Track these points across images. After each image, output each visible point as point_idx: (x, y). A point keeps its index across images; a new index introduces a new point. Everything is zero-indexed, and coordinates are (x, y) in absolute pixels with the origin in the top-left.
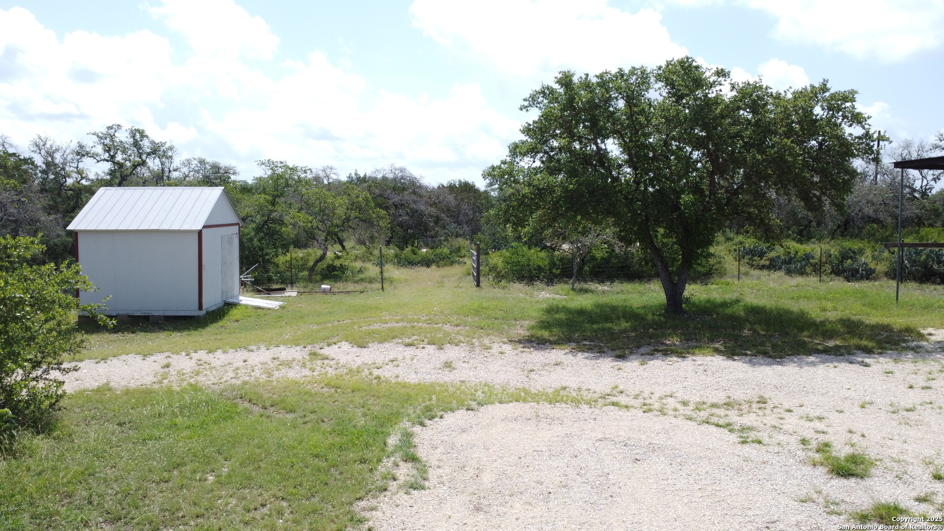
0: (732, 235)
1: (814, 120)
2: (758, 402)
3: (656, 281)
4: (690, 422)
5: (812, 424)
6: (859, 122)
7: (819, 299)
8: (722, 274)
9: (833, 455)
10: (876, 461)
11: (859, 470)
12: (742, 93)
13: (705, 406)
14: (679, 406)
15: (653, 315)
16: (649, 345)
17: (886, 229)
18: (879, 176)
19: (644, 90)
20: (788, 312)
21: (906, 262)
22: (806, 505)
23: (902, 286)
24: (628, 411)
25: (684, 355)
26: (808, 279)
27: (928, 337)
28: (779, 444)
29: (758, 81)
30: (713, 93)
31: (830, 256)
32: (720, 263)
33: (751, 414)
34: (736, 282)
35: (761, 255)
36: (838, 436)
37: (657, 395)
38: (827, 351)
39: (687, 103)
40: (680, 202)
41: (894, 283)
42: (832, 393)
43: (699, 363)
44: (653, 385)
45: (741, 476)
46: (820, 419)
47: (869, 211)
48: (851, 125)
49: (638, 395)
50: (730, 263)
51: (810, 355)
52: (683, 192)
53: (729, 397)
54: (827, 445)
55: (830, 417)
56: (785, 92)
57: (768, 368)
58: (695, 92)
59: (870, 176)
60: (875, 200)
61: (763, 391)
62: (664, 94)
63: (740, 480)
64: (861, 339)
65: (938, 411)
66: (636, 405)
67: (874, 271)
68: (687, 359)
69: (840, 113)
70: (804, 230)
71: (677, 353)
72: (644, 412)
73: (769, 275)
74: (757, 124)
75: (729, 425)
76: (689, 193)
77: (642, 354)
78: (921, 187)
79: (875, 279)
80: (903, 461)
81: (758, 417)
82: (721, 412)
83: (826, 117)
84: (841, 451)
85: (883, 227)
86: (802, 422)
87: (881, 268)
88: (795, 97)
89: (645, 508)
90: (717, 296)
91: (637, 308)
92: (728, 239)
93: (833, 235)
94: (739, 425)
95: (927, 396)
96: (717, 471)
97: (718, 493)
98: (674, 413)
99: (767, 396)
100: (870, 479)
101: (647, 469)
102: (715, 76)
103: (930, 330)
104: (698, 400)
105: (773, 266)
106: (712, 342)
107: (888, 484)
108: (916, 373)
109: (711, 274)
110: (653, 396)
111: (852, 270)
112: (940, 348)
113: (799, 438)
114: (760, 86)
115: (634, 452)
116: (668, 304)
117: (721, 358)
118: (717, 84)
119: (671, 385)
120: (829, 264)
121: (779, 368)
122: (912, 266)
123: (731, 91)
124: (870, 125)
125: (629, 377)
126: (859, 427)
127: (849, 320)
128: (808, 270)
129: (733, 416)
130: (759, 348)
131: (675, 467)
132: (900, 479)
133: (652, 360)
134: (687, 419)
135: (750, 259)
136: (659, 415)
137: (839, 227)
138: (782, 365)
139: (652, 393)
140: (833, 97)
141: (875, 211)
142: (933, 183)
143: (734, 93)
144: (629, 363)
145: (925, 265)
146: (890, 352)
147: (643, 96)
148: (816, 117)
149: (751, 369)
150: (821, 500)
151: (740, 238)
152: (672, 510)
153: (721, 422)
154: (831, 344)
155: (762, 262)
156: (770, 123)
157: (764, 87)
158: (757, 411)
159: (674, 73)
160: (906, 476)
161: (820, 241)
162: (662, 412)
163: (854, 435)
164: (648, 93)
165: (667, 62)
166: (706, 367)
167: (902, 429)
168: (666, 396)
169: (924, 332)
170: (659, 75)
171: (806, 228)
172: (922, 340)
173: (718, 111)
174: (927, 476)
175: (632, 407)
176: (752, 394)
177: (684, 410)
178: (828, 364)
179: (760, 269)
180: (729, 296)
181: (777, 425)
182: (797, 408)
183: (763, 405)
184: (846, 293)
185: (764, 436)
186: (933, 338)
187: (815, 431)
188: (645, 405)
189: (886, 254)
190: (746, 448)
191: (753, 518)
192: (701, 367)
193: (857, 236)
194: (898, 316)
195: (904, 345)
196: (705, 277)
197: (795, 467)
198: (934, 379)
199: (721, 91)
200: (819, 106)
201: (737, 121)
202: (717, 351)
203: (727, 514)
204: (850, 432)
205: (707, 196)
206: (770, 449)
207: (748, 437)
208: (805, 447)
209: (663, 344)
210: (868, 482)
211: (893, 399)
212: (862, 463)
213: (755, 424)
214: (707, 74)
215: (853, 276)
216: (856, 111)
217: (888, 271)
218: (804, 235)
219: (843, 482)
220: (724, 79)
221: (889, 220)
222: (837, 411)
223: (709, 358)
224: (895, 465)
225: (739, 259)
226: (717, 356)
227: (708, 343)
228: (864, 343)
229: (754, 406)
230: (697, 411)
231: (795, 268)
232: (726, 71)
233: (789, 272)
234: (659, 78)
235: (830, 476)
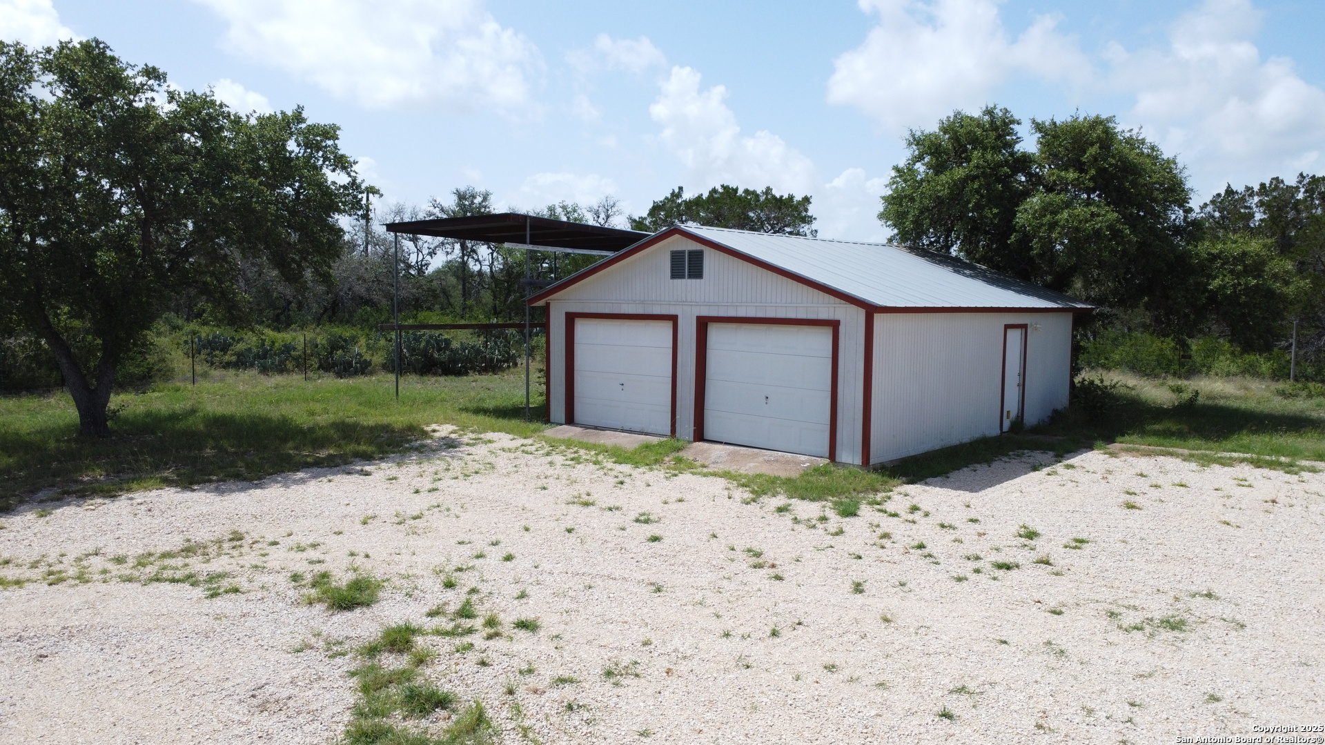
0: (180, 322)
1: (287, 158)
2: (231, 540)
3: (59, 394)
4: (130, 584)
5: (304, 555)
6: (344, 168)
7: (306, 400)
8: (168, 375)
9: (333, 586)
10: (384, 581)
11: (364, 597)
12: (186, 108)
13: (152, 559)
14: (110, 566)
15: (58, 441)
16: (53, 486)
17: (381, 313)
18: (369, 247)
19: (21, 82)
20: (265, 420)
21: (405, 350)
22: (302, 654)
23: (401, 380)
24: (20, 588)
25: (113, 493)
26: (290, 378)
27: (432, 434)
28: (263, 587)
29: (208, 94)
30: (141, 101)
31: (317, 346)
32: (163, 360)
33: (223, 557)
34: (190, 386)
35: (225, 348)
36: (338, 562)
37: (71, 557)
38: (318, 463)
39: (100, 111)
40: (95, 263)
41: (392, 377)
42: (327, 513)
43: (139, 501)
44: (64, 543)
45: (212, 641)
46: (314, 546)
47: (360, 289)
48: (334, 170)
49: (38, 562)
50: (179, 361)
51: (298, 471)
52: (99, 246)
53: (189, 540)
54: (325, 575)
55: (327, 541)
56: (247, 116)
57: (243, 494)
58: (112, 96)
59: (360, 246)
60: (366, 276)
61: (237, 524)
62: (60, 93)
63: (211, 645)
64: (359, 444)
65: (446, 513)
66: (34, 577)
67: (369, 363)
68: (119, 498)
69: (321, 153)
70: (281, 314)
71: (101, 491)
72: (50, 584)
73: (237, 375)
74: (211, 154)
75: (190, 576)
76: (109, 249)
77: (41, 502)
78: (417, 262)
79: (371, 373)
80: (413, 575)
81: (232, 559)
82: (179, 562)
83: (303, 156)
84: (342, 578)
85: (379, 310)
86: (292, 554)
87: (378, 359)
88: (261, 123)
89: (61, 722)
90: (163, 408)
91: (28, 434)
92: (175, 328)
93: (318, 320)
94: (205, 574)
95: (433, 499)
96: (175, 642)
97: (180, 672)
98: (103, 576)
99: (242, 530)
100: (377, 605)
101: (60, 666)
102: (143, 76)
103: (434, 426)
104: (140, 552)
105: (241, 362)
106: (157, 470)
107: (398, 605)
108: (422, 476)
109: (150, 377)
110: (64, 559)
111: (344, 363)
112: (445, 444)
113: (289, 575)
114: (211, 100)
115: (36, 646)
116: (82, 423)
117: (173, 490)
118: (147, 90)
119: (94, 538)
120: (316, 357)
121: (257, 493)
122: (412, 355)
123: (169, 102)
124: (356, 173)
125: (19, 538)
126: (361, 548)
127: (343, 423)
128: (290, 365)
129: (196, 565)
130: (229, 469)
131: (110, 652)
132: (410, 596)
133: (60, 507)
134: (124, 581)
135: (208, 354)
136: (77, 585)
137: (326, 310)
138: (262, 488)
139: (62, 555)
140: (311, 129)
141: (368, 290)
142: (428, 258)
143: (174, 107)
144: (18, 518)
145: (425, 353)
146: (393, 455)
147: (21, 91)
148: (290, 154)
149: (218, 498)
150: (321, 644)
151: (193, 326)
152: (108, 713)
153: (178, 575)
154: (323, 454)
155: (227, 358)
156: (228, 155)
157: (218, 103)
158: (231, 552)
159: (76, 62)
160: (416, 591)
161: (302, 329)
162: (82, 578)
163: (357, 558)
164: (30, 87)
165: (61, 43)
166: (151, 505)
167: (409, 540)
168: (87, 555)
169: (429, 429)
170: (48, 61)
171: (284, 311)
172: (425, 438)
173: (151, 128)
174: (438, 586)
175: (28, 580)
176: (223, 531)
177: (118, 570)
178: (320, 480)
179: (224, 367)
180: (178, 407)
181: (259, 564)
182: (285, 538)
183: (238, 543)
184: (338, 391)
185: (242, 582)
186: (437, 435)
187: (310, 563)
188: (50, 573)
189: (382, 342)
190: (218, 602)
191: (233, 689)
192: (143, 507)
193: (348, 322)
194: (399, 413)
195: (407, 445)
196: (142, 382)
197: (286, 612)
198: (440, 480)
199: (153, 99)
200: (293, 140)
201: (179, 148)
202: (168, 482)
203: (194, 695)
204: (352, 554)
205: (139, 257)
206: (251, 596)
207: (219, 588)
208: (297, 584)
209: (76, 482)
210: (375, 608)
211: (398, 508)
212: (368, 588)
213: (228, 569)
214: (130, 72)
215: (345, 370)
216: (340, 152)
217: (386, 363)
218: (282, 320)
219: (348, 615)
220: (157, 82)
221: (384, 301)
222: (335, 533)
223: (154, 493)
224: (404, 582)
225: (193, 353)
226: (167, 489)
227: (152, 472)
228: (363, 448)
229: (226, 545)
230: (139, 567)
231: (272, 363)
232: (161, 71)
233: (264, 370)
234: (47, 67)
235: (330, 612)
